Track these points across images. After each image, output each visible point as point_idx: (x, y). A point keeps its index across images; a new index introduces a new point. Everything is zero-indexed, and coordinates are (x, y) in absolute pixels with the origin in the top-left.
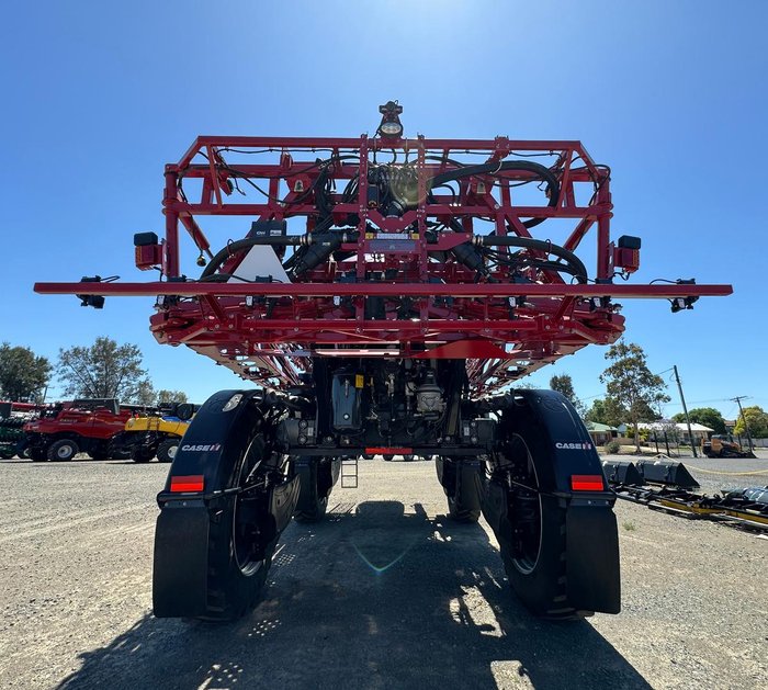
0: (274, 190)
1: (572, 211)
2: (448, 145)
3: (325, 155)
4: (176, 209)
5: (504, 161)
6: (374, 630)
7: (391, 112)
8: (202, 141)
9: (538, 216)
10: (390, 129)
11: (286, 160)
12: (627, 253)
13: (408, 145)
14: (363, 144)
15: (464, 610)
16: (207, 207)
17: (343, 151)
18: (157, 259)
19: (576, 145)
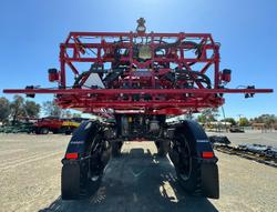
0: (99, 53)
1: (205, 60)
2: (162, 35)
3: (117, 39)
4: (64, 59)
5: (182, 42)
6: (136, 199)
7: (141, 22)
8: (72, 34)
9: (193, 62)
10: (141, 29)
11: (103, 42)
12: (226, 75)
13: (147, 36)
14: (131, 35)
15: (164, 190)
16: (75, 59)
17: (124, 38)
18: (56, 78)
19: (209, 35)
